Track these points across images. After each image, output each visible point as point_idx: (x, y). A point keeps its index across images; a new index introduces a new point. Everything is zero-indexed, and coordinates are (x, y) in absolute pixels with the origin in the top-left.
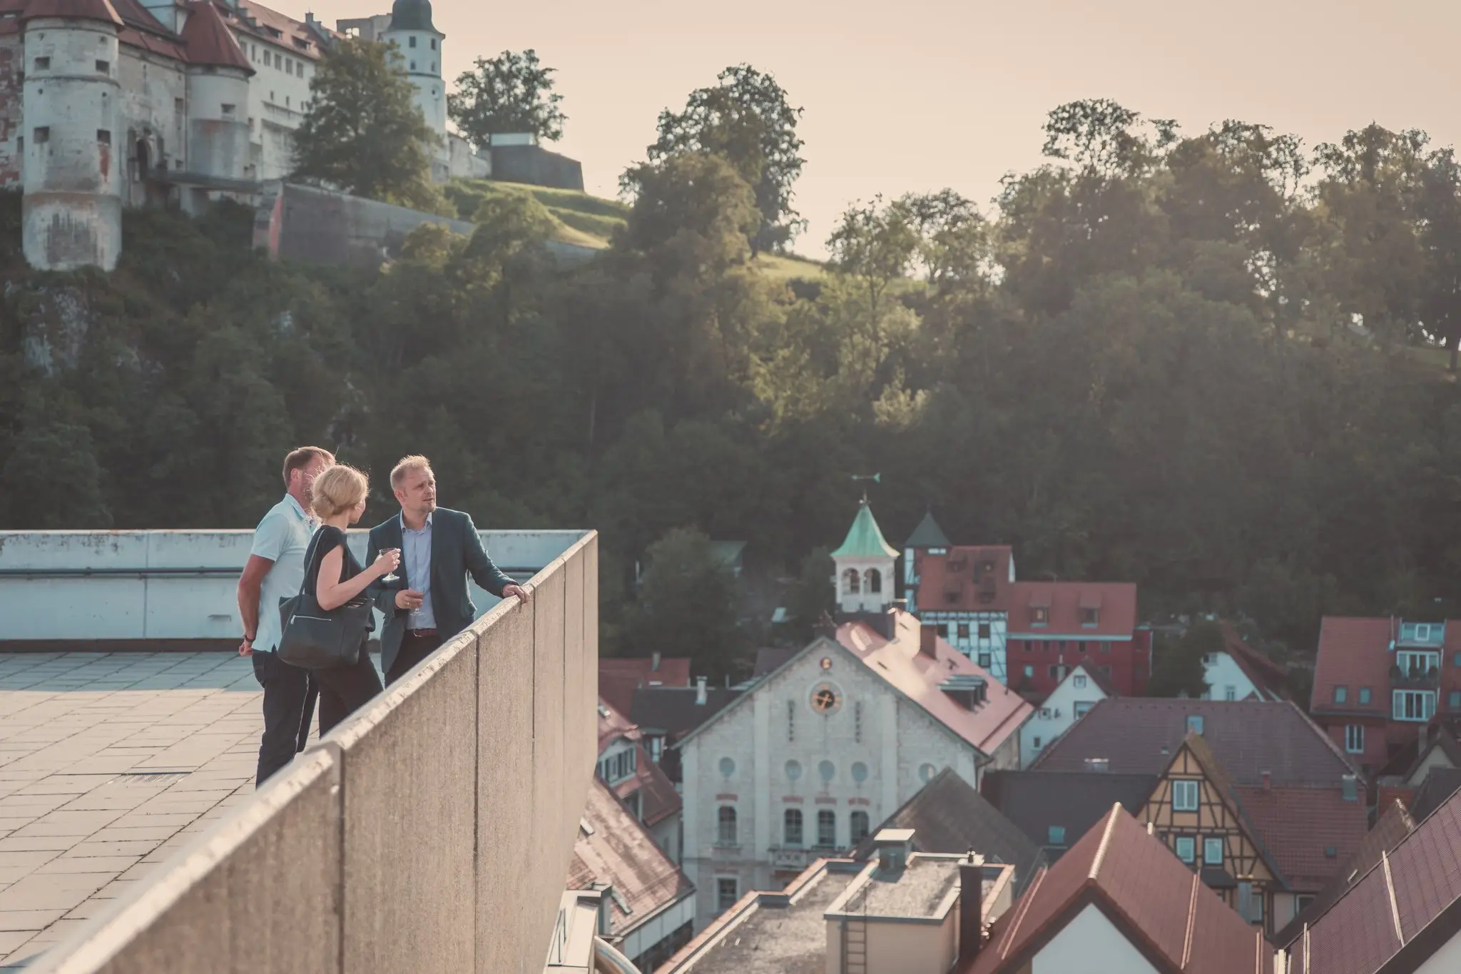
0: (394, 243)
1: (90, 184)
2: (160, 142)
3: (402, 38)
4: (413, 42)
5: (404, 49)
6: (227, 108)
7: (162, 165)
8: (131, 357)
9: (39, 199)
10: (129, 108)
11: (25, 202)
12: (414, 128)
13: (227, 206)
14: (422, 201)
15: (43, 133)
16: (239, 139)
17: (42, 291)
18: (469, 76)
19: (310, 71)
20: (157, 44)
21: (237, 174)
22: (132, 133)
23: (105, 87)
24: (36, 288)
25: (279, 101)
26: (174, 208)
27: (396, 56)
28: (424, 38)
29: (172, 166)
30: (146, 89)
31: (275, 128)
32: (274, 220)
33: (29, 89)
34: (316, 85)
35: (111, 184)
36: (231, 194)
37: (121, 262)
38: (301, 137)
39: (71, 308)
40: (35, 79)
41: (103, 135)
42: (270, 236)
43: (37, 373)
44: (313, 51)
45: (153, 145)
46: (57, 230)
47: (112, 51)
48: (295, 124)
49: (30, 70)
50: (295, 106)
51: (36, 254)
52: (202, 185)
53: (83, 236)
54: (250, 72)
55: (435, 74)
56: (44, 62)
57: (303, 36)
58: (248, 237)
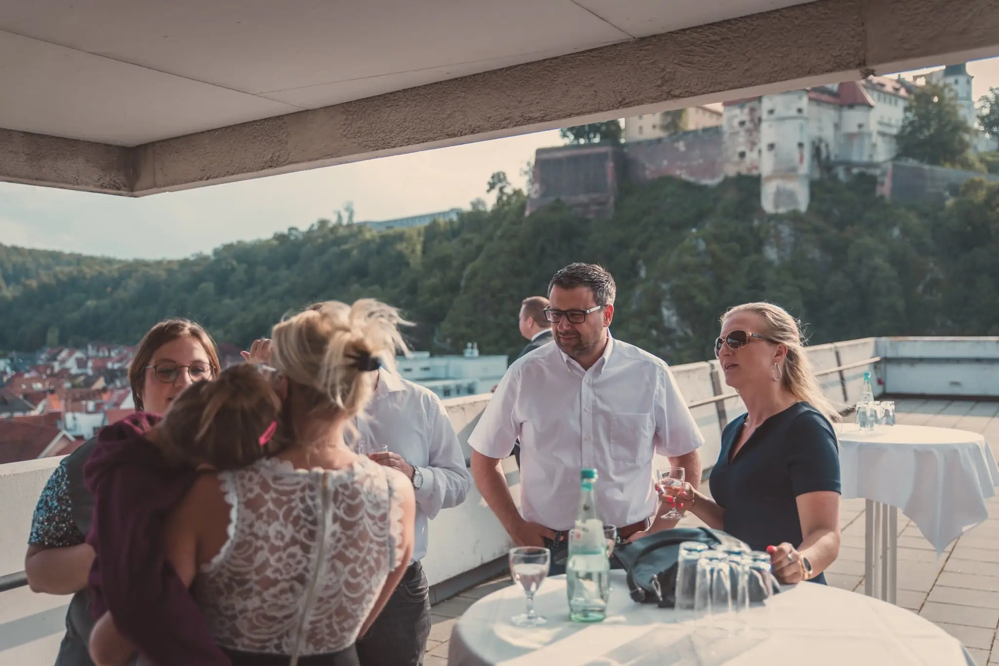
0: (954, 190)
1: (794, 170)
2: (827, 146)
3: (951, 80)
4: (956, 82)
5: (955, 87)
6: (860, 126)
7: (828, 158)
8: (815, 254)
9: (769, 178)
10: (812, 131)
11: (763, 182)
12: (961, 127)
13: (862, 175)
14: (967, 165)
15: (771, 146)
16: (867, 142)
17: (772, 223)
18: (985, 98)
19: (902, 104)
20: (825, 97)
21: (865, 159)
22: (813, 143)
23: (801, 121)
24: (769, 221)
25: (886, 120)
26: (835, 178)
27: (951, 90)
28: (962, 79)
29: (832, 158)
30: (820, 120)
31: (882, 134)
32: (888, 182)
33: (764, 126)
34: (907, 109)
35: (804, 168)
36: (863, 169)
37: (810, 207)
38: (899, 138)
39: (785, 230)
40: (767, 120)
41: (801, 145)
42: (885, 189)
43: (770, 264)
44: (903, 92)
45: (823, 146)
46: (779, 193)
47: (804, 102)
48: (894, 131)
49: (765, 115)
50: (893, 122)
51: (768, 205)
52: (848, 165)
53: (791, 196)
54: (871, 107)
55: (969, 97)
56: (771, 112)
57: (898, 86)
58: (873, 190)
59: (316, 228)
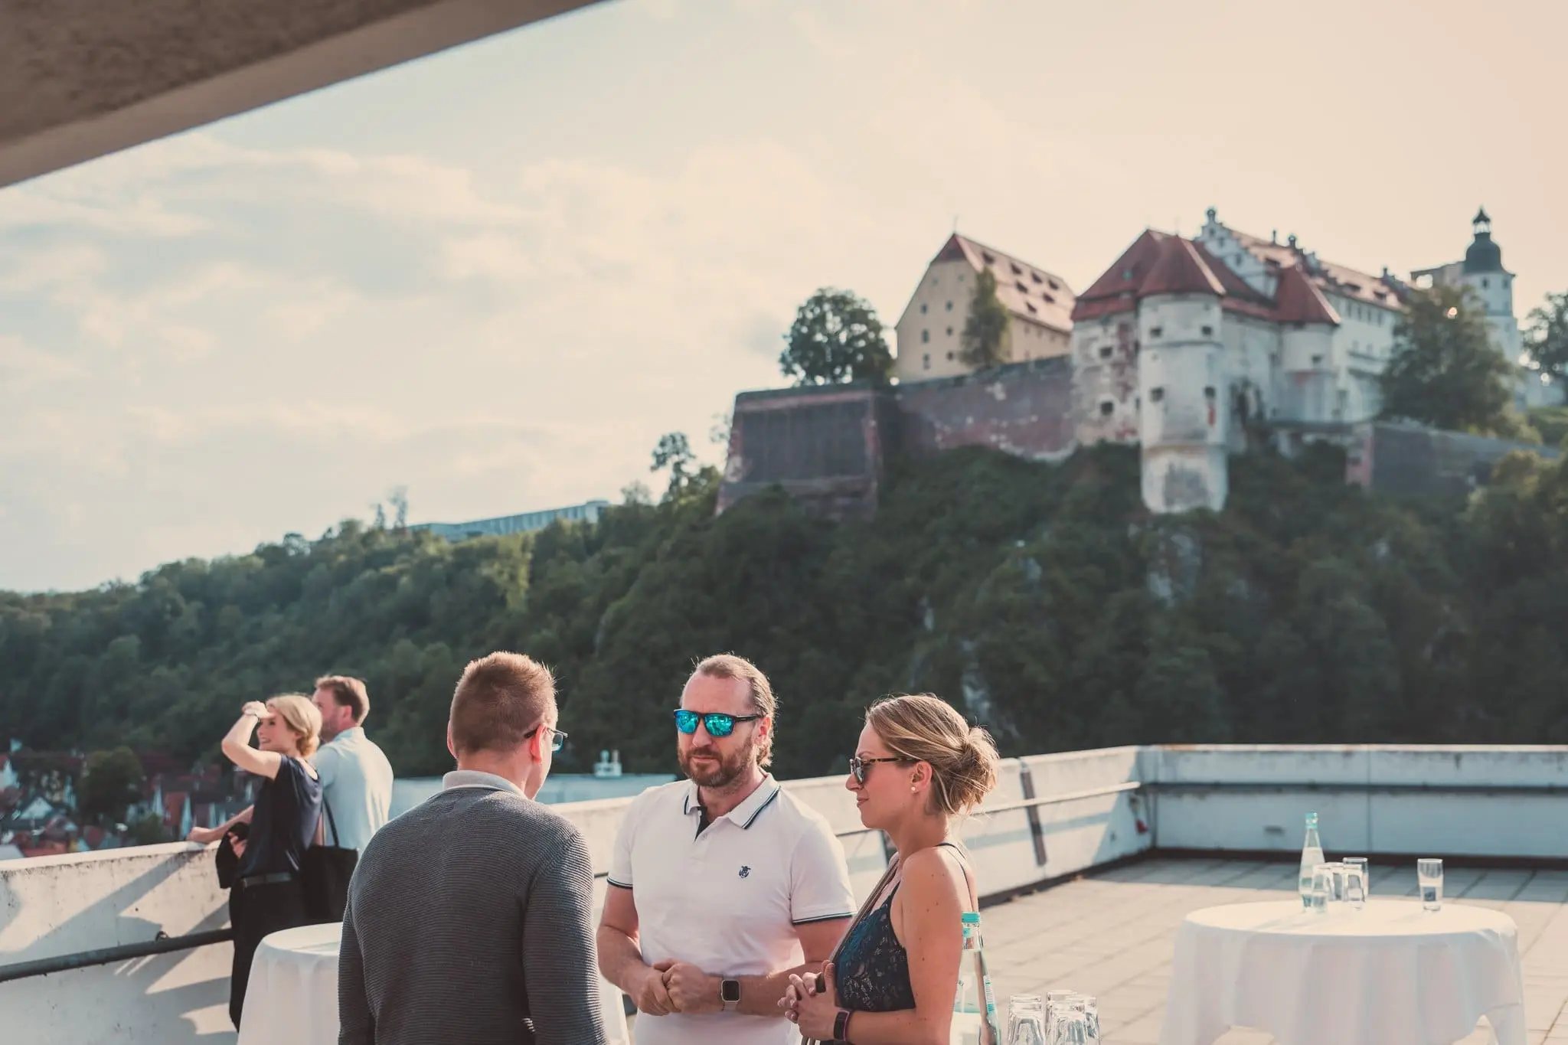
0: (1483, 473)
1: (1199, 435)
2: (1258, 394)
3: (1475, 280)
4: (1485, 284)
5: (1480, 292)
6: (1316, 359)
7: (1260, 415)
8: (1240, 587)
9: (1156, 450)
10: (1231, 366)
11: (1144, 455)
12: (1495, 363)
13: (1321, 447)
14: (1507, 431)
15: (1158, 394)
16: (1329, 387)
17: (1161, 531)
18: (1538, 312)
19: (1389, 321)
20: (1253, 308)
21: (1327, 417)
22: (1233, 389)
23: (1208, 350)
24: (1156, 528)
25: (1362, 349)
26: (1272, 450)
27: (1474, 298)
28: (1495, 279)
29: (1268, 415)
30: (1243, 348)
31: (1357, 374)
32: (1365, 456)
33: (1145, 357)
34: (1397, 331)
35: (1217, 434)
36: (1323, 436)
37: (1229, 503)
38: (1384, 381)
39: (1185, 544)
40: (1148, 348)
41: (1210, 392)
42: (1361, 473)
43: (1159, 604)
44: (1392, 301)
45: (1250, 394)
46: (1173, 478)
47: (1214, 316)
48: (1378, 369)
49: (1145, 339)
50: (1376, 352)
51: (1154, 498)
52: (1297, 429)
53: (1194, 482)
54: (1334, 326)
55: (1507, 311)
56: (1156, 332)
57: (1383, 290)
58: (1342, 474)
59: (335, 533)
